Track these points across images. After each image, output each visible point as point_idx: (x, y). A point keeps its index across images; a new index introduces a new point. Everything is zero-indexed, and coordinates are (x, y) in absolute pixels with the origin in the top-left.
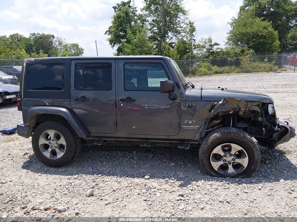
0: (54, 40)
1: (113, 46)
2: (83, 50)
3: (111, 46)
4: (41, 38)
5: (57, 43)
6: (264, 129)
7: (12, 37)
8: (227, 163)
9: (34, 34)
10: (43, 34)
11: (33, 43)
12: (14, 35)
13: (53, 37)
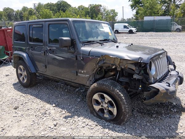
0: (101, 8)
1: (133, 10)
2: (117, 13)
3: (132, 9)
4: (94, 7)
5: (103, 10)
6: (140, 86)
7: (79, 7)
8: (104, 108)
9: (91, 5)
10: (96, 4)
11: (89, 11)
12: (80, 6)
13: (101, 6)
